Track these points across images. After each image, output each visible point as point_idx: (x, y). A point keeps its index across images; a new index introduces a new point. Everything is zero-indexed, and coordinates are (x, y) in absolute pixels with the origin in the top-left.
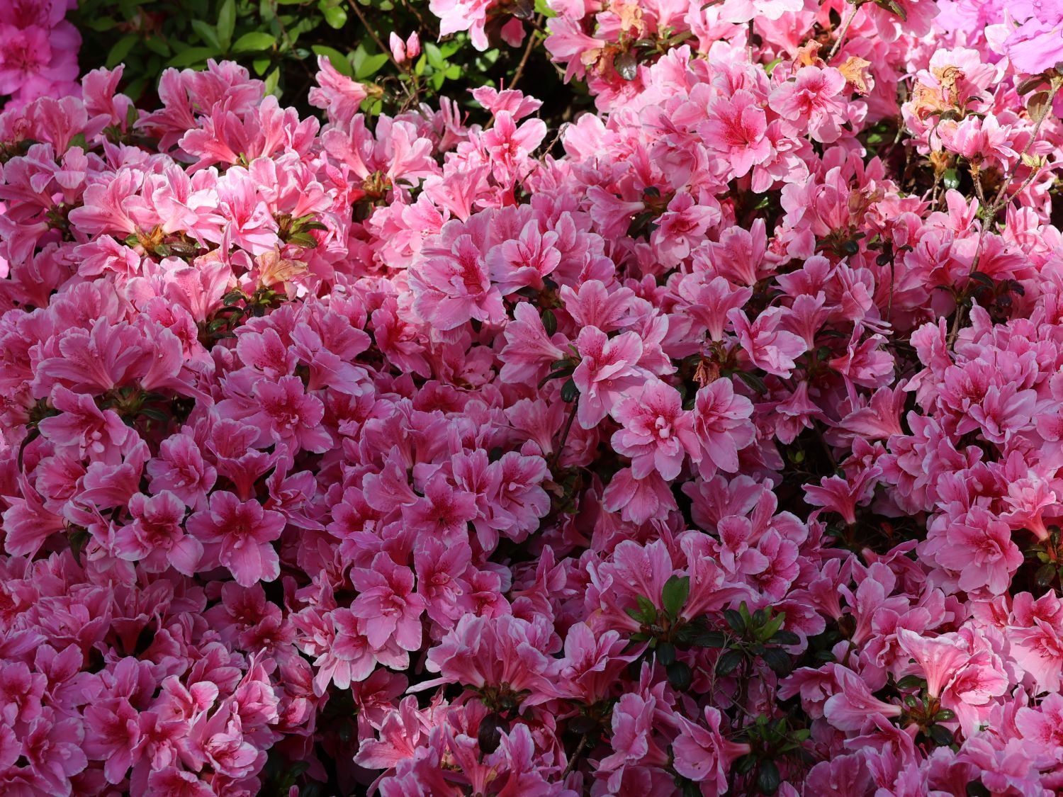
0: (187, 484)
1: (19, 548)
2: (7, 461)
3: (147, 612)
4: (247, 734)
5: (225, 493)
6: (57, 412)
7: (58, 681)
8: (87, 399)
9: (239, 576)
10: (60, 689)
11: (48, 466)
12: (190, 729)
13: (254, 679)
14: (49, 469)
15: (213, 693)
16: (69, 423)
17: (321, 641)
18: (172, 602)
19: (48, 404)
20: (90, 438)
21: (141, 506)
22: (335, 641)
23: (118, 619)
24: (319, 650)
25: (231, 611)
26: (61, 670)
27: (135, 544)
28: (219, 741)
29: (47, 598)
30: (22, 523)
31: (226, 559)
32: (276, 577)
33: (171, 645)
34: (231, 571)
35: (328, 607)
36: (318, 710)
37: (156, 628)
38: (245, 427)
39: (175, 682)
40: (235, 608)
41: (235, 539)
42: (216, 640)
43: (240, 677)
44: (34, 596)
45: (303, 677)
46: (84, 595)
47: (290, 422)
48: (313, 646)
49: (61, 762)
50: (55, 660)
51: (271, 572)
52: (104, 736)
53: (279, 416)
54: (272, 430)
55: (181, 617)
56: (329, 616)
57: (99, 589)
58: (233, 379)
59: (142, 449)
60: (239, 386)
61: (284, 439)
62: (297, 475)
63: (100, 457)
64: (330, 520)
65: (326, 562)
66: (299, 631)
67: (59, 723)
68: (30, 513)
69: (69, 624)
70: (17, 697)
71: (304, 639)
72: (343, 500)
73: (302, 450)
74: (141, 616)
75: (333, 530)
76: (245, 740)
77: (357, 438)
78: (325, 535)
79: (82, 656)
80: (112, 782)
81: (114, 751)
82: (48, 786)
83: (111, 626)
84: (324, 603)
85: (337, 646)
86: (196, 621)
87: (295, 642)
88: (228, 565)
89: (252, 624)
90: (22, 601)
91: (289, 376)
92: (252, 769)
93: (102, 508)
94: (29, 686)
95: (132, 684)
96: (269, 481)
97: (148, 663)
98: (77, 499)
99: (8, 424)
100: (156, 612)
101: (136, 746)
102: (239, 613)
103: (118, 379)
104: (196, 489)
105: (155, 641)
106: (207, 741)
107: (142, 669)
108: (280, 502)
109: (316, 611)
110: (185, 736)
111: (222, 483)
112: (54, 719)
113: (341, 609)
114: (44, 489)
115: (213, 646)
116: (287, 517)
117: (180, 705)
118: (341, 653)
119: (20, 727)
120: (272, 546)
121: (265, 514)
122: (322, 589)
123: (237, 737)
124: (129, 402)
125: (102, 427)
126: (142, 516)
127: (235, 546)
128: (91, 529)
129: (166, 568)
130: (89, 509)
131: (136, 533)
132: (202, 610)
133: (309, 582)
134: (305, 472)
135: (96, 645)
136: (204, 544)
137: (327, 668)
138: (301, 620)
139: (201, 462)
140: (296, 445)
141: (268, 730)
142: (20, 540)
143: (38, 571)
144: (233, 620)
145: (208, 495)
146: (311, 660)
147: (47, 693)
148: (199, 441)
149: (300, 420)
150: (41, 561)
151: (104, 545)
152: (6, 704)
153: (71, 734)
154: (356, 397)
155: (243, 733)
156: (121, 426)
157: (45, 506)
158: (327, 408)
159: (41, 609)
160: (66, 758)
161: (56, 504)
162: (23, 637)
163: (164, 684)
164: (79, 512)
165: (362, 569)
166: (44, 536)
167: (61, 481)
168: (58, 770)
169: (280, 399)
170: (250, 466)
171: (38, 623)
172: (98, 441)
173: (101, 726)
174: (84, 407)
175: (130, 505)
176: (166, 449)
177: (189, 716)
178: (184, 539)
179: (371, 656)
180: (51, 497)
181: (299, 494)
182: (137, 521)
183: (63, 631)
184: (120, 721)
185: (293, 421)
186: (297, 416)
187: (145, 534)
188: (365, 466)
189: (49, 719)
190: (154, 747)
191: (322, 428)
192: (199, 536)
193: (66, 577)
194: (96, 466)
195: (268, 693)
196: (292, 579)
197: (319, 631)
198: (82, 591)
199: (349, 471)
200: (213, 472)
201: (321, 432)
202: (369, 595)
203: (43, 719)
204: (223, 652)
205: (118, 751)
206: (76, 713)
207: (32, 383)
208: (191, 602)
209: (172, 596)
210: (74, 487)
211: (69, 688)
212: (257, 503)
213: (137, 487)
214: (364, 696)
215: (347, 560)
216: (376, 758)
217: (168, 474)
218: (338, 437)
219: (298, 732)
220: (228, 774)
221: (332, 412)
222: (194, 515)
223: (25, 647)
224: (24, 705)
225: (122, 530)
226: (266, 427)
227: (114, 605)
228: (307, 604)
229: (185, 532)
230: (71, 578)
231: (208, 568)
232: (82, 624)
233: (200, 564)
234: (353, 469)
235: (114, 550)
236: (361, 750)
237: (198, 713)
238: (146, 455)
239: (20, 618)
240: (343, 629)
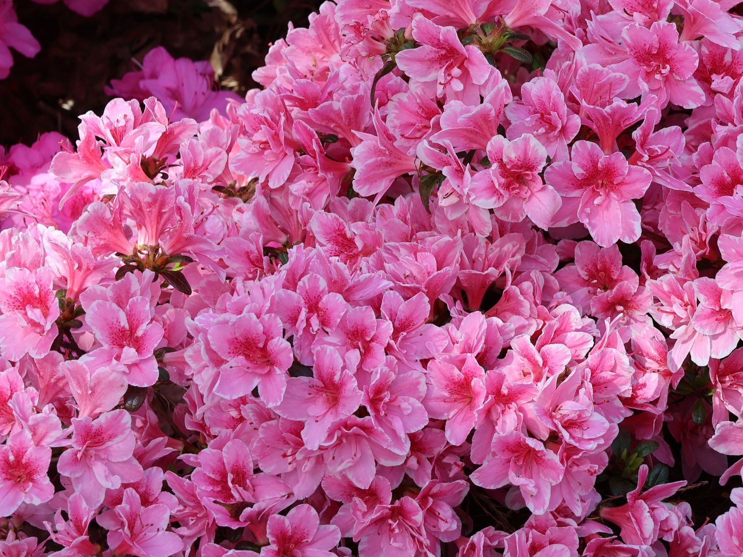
0: (547, 133)
1: (367, 187)
2: (355, 96)
3: (497, 266)
4: (599, 404)
5: (589, 144)
6: (416, 45)
7: (404, 330)
8: (450, 32)
9: (597, 235)
10: (404, 339)
11: (400, 102)
12: (539, 394)
13: (608, 346)
14: (401, 105)
15: (566, 357)
16: (428, 57)
17: (681, 312)
18: (524, 259)
19: (407, 35)
20: (449, 75)
21: (500, 151)
22: (696, 313)
23: (467, 271)
24: (678, 322)
25: (583, 274)
26: (407, 319)
27: (492, 190)
28: (569, 408)
29: (392, 243)
30: (373, 160)
31: (584, 215)
32: (636, 239)
33: (519, 303)
34: (589, 228)
35: (689, 276)
36: (671, 386)
37: (505, 285)
38: (612, 75)
39: (525, 342)
40: (589, 271)
41: (596, 194)
42: (567, 303)
43: (591, 344)
44: (377, 241)
45: (657, 350)
46: (432, 243)
47: (660, 73)
48: (671, 317)
49: (402, 416)
50: (401, 308)
51: (632, 232)
52: (446, 394)
53: (649, 66)
54: (640, 80)
55: (532, 274)
56: (691, 285)
57: (447, 238)
58: (601, 23)
59: (503, 90)
60: (607, 31)
61: (652, 91)
62: (665, 131)
63: (457, 95)
64: (697, 182)
65: (689, 228)
66: (656, 300)
67: (402, 375)
68: (381, 151)
69: (415, 273)
70: (360, 344)
71: (662, 308)
72: (714, 162)
73: (670, 103)
74: (491, 270)
75: (700, 192)
76: (595, 410)
77: (731, 95)
78: (691, 197)
79: (429, 307)
80: (453, 443)
81: (456, 410)
82: (387, 441)
83: (458, 278)
84: (686, 272)
85: (699, 318)
86: (547, 281)
87: (650, 311)
88: (585, 221)
89: (605, 289)
90: (365, 246)
91: (663, 22)
92: (602, 442)
93: (459, 150)
94: (373, 333)
95: (479, 341)
96: (636, 134)
97: (497, 321)
98: (432, 138)
99: (364, 54)
100: (506, 267)
101: (481, 407)
102: (592, 276)
103: (480, 15)
104: (556, 138)
105: (502, 299)
106: (556, 408)
107: (490, 325)
108: (646, 157)
109: (677, 279)
110: (533, 401)
111: (585, 133)
112: (397, 370)
113: (705, 279)
114: (395, 127)
115: (563, 308)
116: (654, 175)
117: (528, 368)
118: (702, 327)
119: (361, 374)
120: (634, 205)
121: (630, 170)
122: (685, 257)
123: (588, 406)
124: (492, 39)
125: (462, 63)
126: (500, 161)
127: (596, 202)
128: (445, 171)
129: (521, 219)
130: (444, 150)
131: (494, 178)
132: (554, 269)
133: (669, 247)
134: (673, 128)
135: (442, 298)
136: (562, 197)
137: (684, 342)
138: (659, 288)
139: (565, 108)
140: (664, 98)
141: (619, 403)
142: (369, 180)
143: (382, 214)
144: (586, 283)
145: (570, 145)
146: (666, 332)
147: (392, 342)
148: (563, 87)
149: (671, 71)
150: (385, 205)
151: (458, 190)
152: (348, 350)
153: (413, 389)
154: (733, 51)
155: (594, 403)
156: (483, 63)
157: (395, 144)
158: (701, 61)
159: (385, 255)
160: (406, 413)
161: (406, 144)
162: (369, 280)
163: (513, 344)
164: (433, 153)
165: (731, 237)
166: (393, 177)
167: (412, 120)
168: (398, 425)
169: (651, 47)
170: (616, 117)
171: (383, 268)
172: (457, 78)
173: (445, 382)
174: (446, 41)
175: (488, 148)
176: (528, 92)
177: (538, 380)
178: (543, 189)
179: (734, 333)
180: (402, 136)
181: (667, 150)
182: (495, 166)
183: (407, 279)
184: (465, 379)
185: (663, 71)
186: (668, 67)
187: (503, 180)
188: (739, 126)
189: (393, 370)
190: (499, 410)
191: (695, 81)
192: (558, 188)
193: (412, 224)
194: (453, 106)
195: (622, 363)
196: (651, 244)
197: (678, 301)
198: (430, 239)
199: (721, 131)
200: (577, 121)
201: (693, 85)
202: (737, 265)
203: (386, 369)
204: (575, 317)
205: (461, 410)
206: (419, 366)
207: (389, 12)
208: (542, 260)
209: (523, 252)
210: (428, 127)
211: (413, 340)
212: (623, 156)
213: (495, 131)
214: (721, 375)
215: (713, 228)
216: (733, 443)
217: (528, 119)
218: (711, 93)
219: (648, 409)
220: (577, 445)
221: (704, 66)
222: (554, 164)
223: (369, 292)
224: (366, 352)
225: (477, 175)
226: (634, 76)
227: (461, 256)
228: (666, 272)
229: (544, 183)
230: (416, 225)
231: (564, 224)
232: (429, 273)
233: (556, 218)
234: (725, 128)
235: (468, 196)
236: (717, 433)
237: (548, 378)
238: (507, 96)
239: (363, 262)
240: (705, 300)
